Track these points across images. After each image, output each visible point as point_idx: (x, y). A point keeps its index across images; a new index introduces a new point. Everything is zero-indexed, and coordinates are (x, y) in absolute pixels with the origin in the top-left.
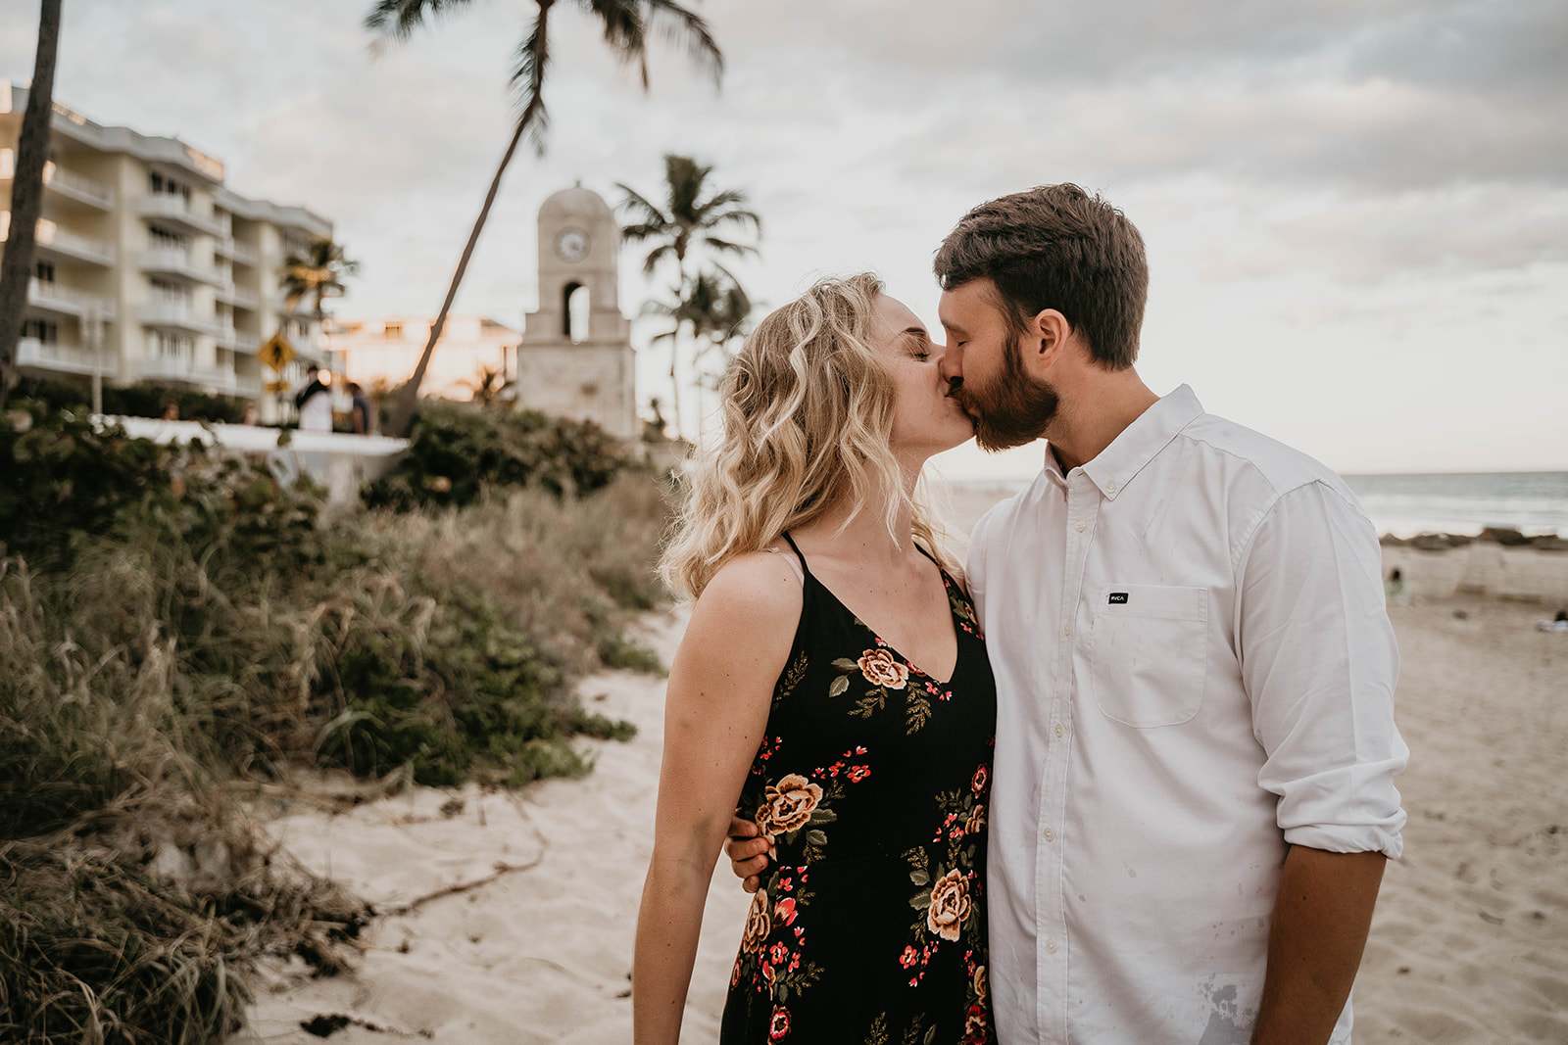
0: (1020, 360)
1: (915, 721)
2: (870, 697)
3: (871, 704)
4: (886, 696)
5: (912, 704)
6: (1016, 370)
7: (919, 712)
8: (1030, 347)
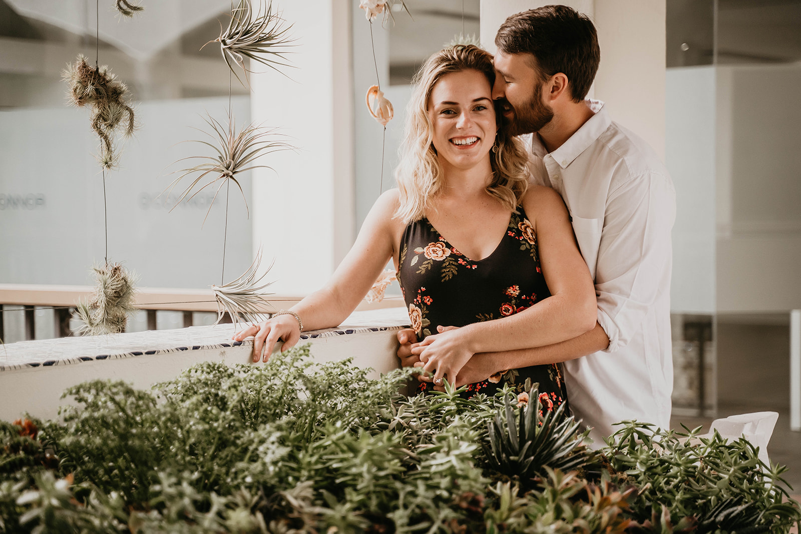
0: (541, 96)
1: (446, 276)
2: (425, 264)
3: (425, 267)
4: (432, 263)
5: (445, 267)
6: (538, 101)
7: (449, 271)
8: (546, 89)
